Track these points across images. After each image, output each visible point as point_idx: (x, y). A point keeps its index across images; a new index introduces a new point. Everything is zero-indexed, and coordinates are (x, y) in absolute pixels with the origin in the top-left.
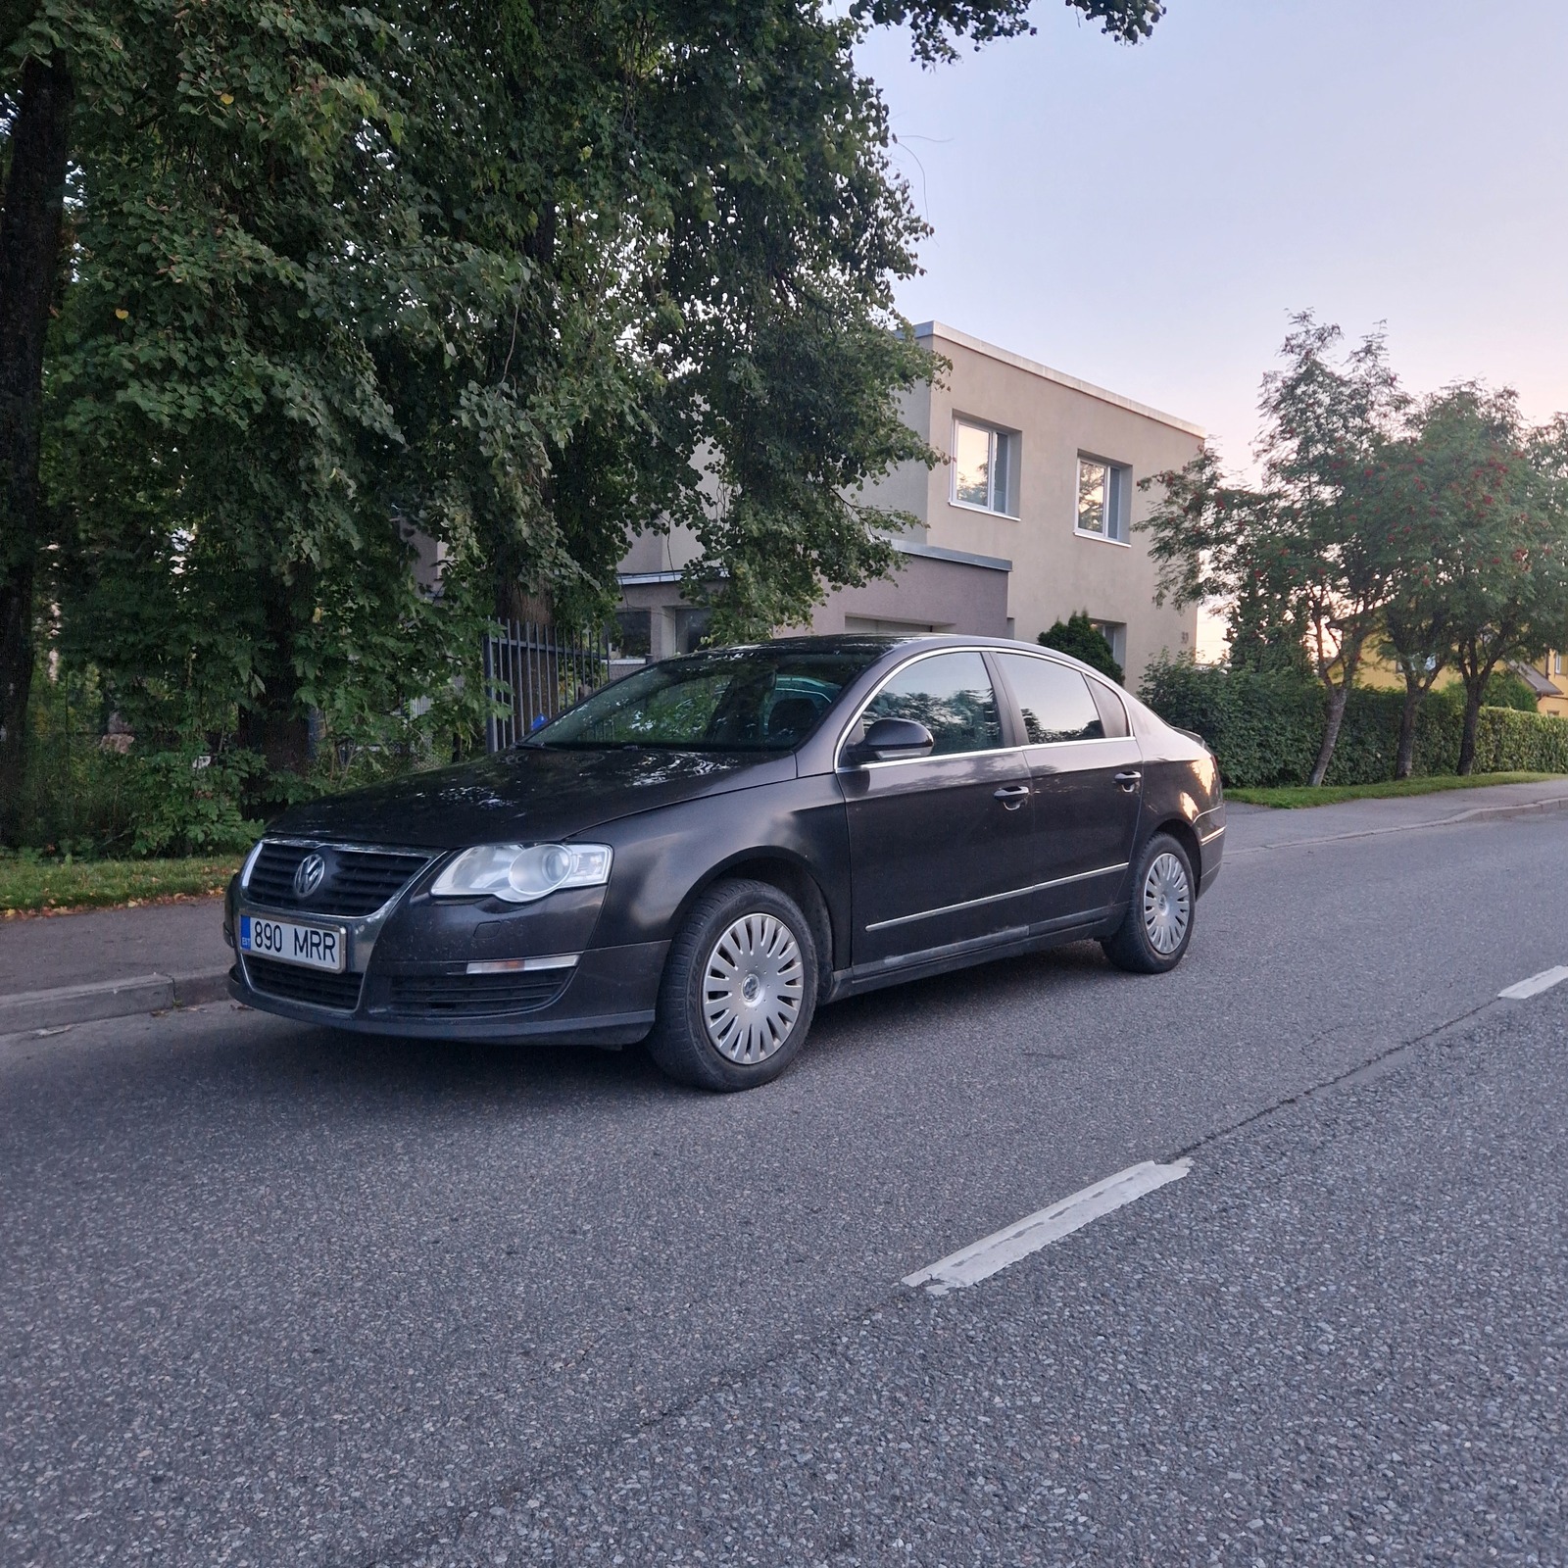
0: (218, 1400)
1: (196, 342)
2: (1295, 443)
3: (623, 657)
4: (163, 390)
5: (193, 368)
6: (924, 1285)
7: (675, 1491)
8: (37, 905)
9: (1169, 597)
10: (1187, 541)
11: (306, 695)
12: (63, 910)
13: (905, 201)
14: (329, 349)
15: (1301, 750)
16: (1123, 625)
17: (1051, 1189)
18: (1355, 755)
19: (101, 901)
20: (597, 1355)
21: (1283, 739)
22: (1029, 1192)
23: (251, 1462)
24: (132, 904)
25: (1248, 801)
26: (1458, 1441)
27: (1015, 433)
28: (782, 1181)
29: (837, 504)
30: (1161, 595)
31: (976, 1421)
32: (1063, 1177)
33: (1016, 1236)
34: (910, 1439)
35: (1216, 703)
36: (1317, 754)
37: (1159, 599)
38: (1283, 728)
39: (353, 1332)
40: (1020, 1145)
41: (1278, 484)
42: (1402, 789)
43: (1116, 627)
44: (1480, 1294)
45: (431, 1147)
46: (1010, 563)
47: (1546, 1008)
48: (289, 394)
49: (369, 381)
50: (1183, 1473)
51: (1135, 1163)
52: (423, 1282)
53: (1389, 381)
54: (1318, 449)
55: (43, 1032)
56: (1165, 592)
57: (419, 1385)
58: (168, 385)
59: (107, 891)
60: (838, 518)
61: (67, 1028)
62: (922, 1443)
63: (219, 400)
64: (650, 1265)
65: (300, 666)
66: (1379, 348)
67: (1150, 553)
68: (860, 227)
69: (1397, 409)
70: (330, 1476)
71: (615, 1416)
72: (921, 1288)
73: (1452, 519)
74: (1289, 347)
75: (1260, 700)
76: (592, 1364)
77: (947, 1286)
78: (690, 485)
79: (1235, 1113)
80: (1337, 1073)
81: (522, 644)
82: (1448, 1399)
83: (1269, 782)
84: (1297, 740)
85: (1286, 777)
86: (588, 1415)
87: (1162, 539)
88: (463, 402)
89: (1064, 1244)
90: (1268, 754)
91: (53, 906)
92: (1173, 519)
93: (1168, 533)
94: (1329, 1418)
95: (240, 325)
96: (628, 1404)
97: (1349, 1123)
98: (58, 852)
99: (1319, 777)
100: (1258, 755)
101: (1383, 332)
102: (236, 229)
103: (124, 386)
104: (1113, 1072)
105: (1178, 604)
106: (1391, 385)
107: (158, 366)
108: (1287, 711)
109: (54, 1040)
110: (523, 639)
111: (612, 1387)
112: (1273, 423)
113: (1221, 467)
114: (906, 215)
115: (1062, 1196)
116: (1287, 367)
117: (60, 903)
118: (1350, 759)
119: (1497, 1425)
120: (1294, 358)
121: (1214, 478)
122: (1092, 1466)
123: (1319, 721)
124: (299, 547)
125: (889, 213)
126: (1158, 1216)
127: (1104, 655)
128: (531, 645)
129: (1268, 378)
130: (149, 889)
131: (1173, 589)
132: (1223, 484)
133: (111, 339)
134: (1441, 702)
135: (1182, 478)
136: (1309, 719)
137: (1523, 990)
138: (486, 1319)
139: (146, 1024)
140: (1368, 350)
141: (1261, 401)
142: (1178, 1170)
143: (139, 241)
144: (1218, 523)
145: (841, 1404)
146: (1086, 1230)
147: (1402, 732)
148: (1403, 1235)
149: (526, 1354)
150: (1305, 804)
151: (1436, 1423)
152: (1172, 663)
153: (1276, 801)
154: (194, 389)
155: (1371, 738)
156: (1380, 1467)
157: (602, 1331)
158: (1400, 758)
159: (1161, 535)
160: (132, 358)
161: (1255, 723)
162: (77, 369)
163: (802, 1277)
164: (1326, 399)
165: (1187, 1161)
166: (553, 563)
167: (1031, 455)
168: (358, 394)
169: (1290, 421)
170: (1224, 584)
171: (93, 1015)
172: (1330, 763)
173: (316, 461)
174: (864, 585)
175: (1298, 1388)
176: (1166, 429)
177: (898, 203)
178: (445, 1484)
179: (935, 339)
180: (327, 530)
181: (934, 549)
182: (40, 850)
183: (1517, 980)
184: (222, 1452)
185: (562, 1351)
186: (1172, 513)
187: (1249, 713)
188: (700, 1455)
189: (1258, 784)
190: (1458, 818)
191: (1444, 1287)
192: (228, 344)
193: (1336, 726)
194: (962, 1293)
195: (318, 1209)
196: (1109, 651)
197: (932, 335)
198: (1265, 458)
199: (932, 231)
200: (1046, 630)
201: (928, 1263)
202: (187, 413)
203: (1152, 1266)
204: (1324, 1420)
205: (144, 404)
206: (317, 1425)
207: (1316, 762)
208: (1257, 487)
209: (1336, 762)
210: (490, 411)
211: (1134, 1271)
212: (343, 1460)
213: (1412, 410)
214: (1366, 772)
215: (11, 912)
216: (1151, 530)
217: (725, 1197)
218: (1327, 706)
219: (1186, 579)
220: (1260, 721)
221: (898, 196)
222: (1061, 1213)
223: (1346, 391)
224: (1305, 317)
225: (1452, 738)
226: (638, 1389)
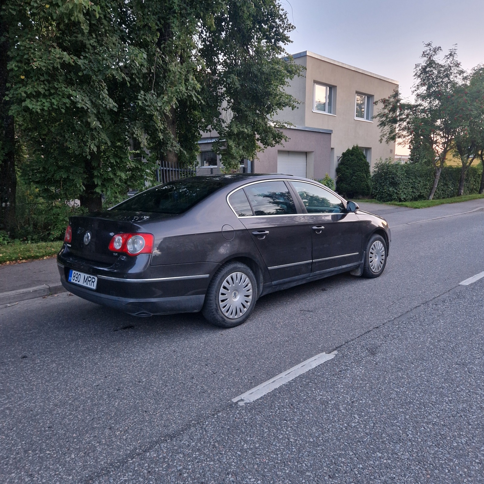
0: (16, 446)
1: (48, 85)
2: (425, 88)
3: (209, 165)
4: (38, 101)
5: (47, 93)
6: (238, 401)
7: (137, 481)
8: (16, 260)
9: (384, 140)
10: (390, 121)
11: (98, 190)
12: (24, 261)
13: (285, 18)
14: (92, 83)
15: (426, 188)
16: (371, 148)
17: (290, 364)
18: (444, 189)
19: (36, 257)
20: (131, 429)
21: (419, 185)
22: (282, 365)
23: (18, 468)
24: (45, 258)
25: (407, 206)
26: (383, 460)
27: (335, 87)
28: (209, 361)
29: (266, 120)
30: (381, 139)
31: (236, 453)
32: (295, 359)
33: (272, 383)
34: (214, 461)
35: (397, 175)
36: (431, 189)
37: (381, 141)
38: (420, 182)
39: (62, 420)
40: (286, 346)
41: (420, 102)
42: (458, 200)
43: (368, 149)
44: (410, 403)
45: (108, 349)
46: (332, 131)
47: (473, 289)
48: (77, 100)
49: (105, 93)
50: (293, 473)
51: (319, 353)
52: (89, 401)
53: (457, 65)
54: (432, 90)
55: (9, 305)
56: (383, 138)
57: (75, 440)
58: (39, 100)
59: (38, 254)
60: (266, 125)
61: (17, 303)
62: (217, 462)
63: (55, 104)
64: (158, 394)
65: (96, 181)
66: (455, 54)
67: (378, 126)
68: (271, 27)
69: (460, 74)
70: (39, 474)
71: (129, 452)
72: (237, 403)
73: (476, 112)
74: (424, 55)
75: (412, 173)
76: (128, 433)
77: (245, 402)
78: (217, 117)
79: (357, 332)
80: (396, 316)
81: (168, 169)
82: (385, 444)
83: (415, 199)
84: (424, 185)
85: (421, 197)
86: (120, 452)
87: (382, 121)
88: (139, 97)
89: (286, 385)
90: (415, 190)
91: (21, 260)
92: (385, 114)
93: (384, 119)
94: (345, 451)
95: (61, 78)
96: (134, 447)
97: (392, 336)
98: (27, 240)
99: (431, 197)
100: (411, 191)
101: (456, 48)
102: (55, 48)
103: (25, 101)
104: (325, 317)
105: (387, 142)
106: (458, 66)
107: (35, 94)
108: (421, 176)
109: (11, 308)
110: (168, 167)
111: (131, 441)
112: (419, 80)
113: (401, 97)
114: (286, 23)
115: (292, 366)
116: (423, 62)
117: (23, 259)
118: (443, 190)
119: (397, 454)
120: (426, 59)
121: (398, 101)
122: (266, 470)
123: (432, 178)
124: (90, 147)
125: (281, 23)
126: (319, 374)
127: (363, 159)
128: (171, 169)
129: (417, 66)
130: (50, 253)
131: (386, 137)
132: (402, 102)
133: (21, 85)
134: (474, 170)
135: (388, 100)
136: (429, 178)
137: (467, 282)
138: (103, 415)
139: (40, 301)
140: (451, 55)
141: (414, 73)
142: (331, 356)
143: (25, 54)
144: (401, 115)
145: (197, 447)
146: (294, 380)
147: (460, 181)
148: (394, 380)
149: (110, 429)
150: (425, 207)
151: (378, 453)
152: (383, 162)
153: (415, 206)
154: (48, 100)
155: (450, 183)
156: (354, 470)
157: (135, 420)
158: (459, 189)
159: (381, 120)
160: (25, 92)
161: (411, 181)
162: (10, 96)
163: (202, 399)
164: (436, 72)
165: (336, 352)
166: (172, 145)
167: (340, 93)
168: (101, 97)
169: (424, 80)
170: (402, 135)
171: (24, 299)
172: (436, 192)
173: (89, 120)
174: (274, 146)
175: (339, 440)
176: (386, 82)
177: (283, 19)
178: (71, 478)
179: (307, 57)
180: (99, 139)
181: (307, 127)
182: (22, 239)
183: (468, 277)
184: (11, 465)
185: (121, 427)
186: (384, 112)
187: (409, 177)
188: (149, 467)
189: (411, 200)
190: (474, 210)
191: (399, 401)
192: (58, 85)
193: (437, 181)
194: (248, 405)
195: (68, 373)
196: (365, 157)
197: (306, 55)
198: (415, 93)
199: (295, 28)
200: (345, 151)
201: (242, 393)
202: (46, 108)
203: (311, 393)
204: (343, 452)
205: (30, 106)
206: (41, 455)
207: (431, 192)
208: (413, 102)
209: (437, 191)
210: (148, 100)
211: (304, 396)
212: (44, 468)
213: (465, 75)
214: (448, 194)
215: (8, 262)
216: (378, 118)
217: (189, 368)
218: (435, 174)
219: (390, 134)
220: (412, 179)
221: (283, 17)
222: (289, 373)
223: (443, 69)
224: (429, 45)
225: (478, 182)
226: (139, 442)
